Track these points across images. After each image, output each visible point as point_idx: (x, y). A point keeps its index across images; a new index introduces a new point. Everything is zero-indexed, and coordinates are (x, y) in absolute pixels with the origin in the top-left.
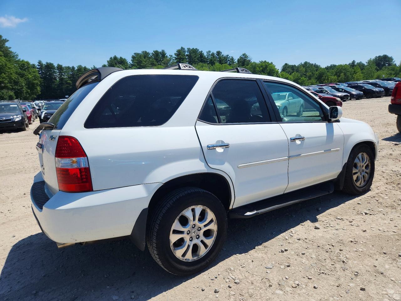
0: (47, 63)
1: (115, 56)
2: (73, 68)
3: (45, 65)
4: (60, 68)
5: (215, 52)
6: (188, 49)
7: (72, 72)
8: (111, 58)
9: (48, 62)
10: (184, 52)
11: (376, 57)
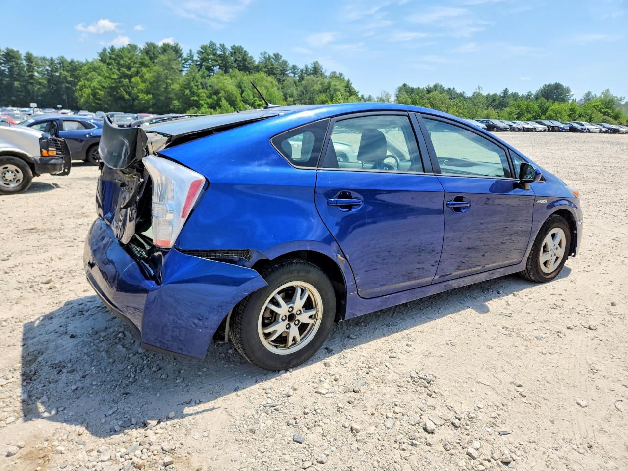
0: (8, 49)
1: (112, 46)
2: (52, 59)
3: (3, 51)
4: (29, 58)
5: (272, 55)
6: (220, 45)
7: (49, 66)
8: (105, 49)
9: (10, 48)
10: (214, 49)
11: (545, 85)
